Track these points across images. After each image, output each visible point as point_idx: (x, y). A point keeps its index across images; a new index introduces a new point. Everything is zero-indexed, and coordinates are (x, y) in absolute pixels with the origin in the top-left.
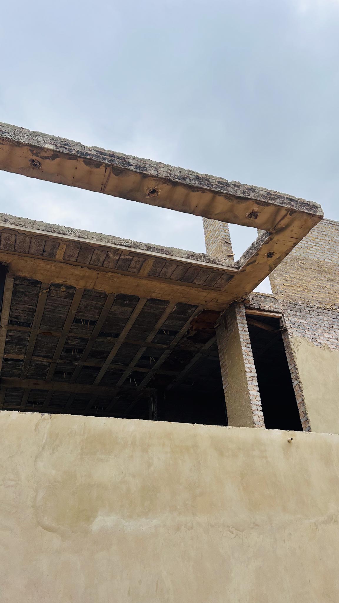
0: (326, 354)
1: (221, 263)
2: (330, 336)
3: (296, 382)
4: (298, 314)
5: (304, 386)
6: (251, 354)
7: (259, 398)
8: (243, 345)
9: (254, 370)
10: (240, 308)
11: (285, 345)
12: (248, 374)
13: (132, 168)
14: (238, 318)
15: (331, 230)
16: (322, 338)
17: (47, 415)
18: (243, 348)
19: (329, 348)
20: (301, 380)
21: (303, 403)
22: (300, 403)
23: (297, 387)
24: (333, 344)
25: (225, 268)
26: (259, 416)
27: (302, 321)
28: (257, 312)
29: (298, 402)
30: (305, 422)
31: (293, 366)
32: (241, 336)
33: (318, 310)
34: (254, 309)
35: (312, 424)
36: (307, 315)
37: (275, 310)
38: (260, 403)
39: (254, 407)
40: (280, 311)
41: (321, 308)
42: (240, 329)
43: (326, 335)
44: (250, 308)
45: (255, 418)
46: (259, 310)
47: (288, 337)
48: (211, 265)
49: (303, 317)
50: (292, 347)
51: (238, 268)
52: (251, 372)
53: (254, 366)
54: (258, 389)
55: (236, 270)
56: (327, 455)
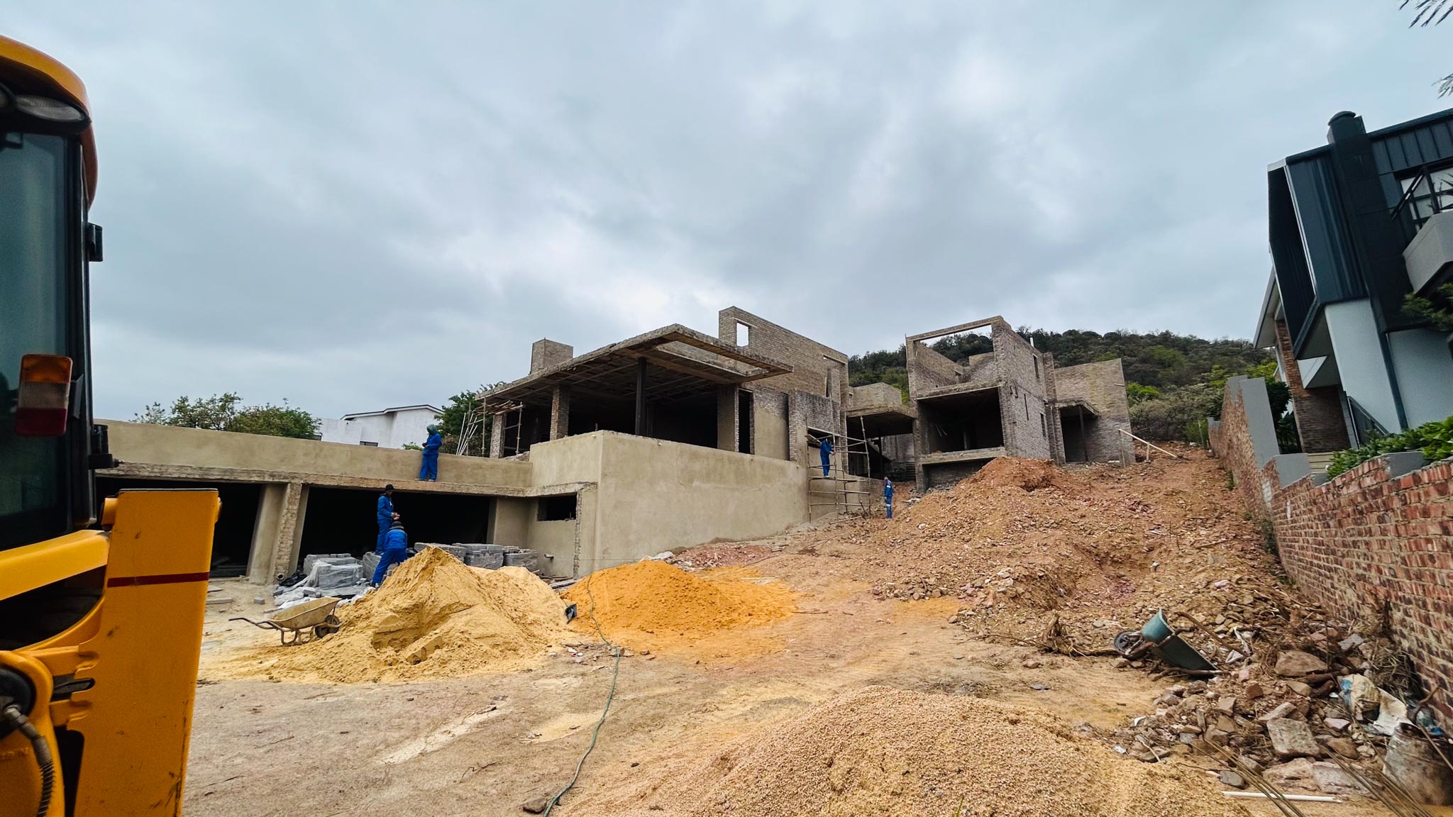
0: (767, 415)
1: (741, 374)
2: (770, 405)
3: (752, 428)
4: (759, 391)
5: (756, 430)
6: (738, 413)
7: (738, 436)
8: (736, 408)
9: (738, 422)
10: (737, 387)
11: (752, 407)
12: (736, 424)
16: (767, 406)
18: (736, 411)
19: (769, 412)
20: (755, 428)
22: (752, 438)
24: (771, 409)
27: (760, 397)
31: (753, 421)
32: (735, 404)
33: (768, 390)
34: (742, 388)
35: (755, 451)
36: (763, 392)
37: (751, 389)
38: (738, 438)
39: (736, 440)
42: (736, 400)
45: (736, 445)
46: (745, 389)
50: (754, 410)
51: (746, 376)
53: (738, 419)
54: (738, 431)
55: (743, 376)
56: (763, 466)
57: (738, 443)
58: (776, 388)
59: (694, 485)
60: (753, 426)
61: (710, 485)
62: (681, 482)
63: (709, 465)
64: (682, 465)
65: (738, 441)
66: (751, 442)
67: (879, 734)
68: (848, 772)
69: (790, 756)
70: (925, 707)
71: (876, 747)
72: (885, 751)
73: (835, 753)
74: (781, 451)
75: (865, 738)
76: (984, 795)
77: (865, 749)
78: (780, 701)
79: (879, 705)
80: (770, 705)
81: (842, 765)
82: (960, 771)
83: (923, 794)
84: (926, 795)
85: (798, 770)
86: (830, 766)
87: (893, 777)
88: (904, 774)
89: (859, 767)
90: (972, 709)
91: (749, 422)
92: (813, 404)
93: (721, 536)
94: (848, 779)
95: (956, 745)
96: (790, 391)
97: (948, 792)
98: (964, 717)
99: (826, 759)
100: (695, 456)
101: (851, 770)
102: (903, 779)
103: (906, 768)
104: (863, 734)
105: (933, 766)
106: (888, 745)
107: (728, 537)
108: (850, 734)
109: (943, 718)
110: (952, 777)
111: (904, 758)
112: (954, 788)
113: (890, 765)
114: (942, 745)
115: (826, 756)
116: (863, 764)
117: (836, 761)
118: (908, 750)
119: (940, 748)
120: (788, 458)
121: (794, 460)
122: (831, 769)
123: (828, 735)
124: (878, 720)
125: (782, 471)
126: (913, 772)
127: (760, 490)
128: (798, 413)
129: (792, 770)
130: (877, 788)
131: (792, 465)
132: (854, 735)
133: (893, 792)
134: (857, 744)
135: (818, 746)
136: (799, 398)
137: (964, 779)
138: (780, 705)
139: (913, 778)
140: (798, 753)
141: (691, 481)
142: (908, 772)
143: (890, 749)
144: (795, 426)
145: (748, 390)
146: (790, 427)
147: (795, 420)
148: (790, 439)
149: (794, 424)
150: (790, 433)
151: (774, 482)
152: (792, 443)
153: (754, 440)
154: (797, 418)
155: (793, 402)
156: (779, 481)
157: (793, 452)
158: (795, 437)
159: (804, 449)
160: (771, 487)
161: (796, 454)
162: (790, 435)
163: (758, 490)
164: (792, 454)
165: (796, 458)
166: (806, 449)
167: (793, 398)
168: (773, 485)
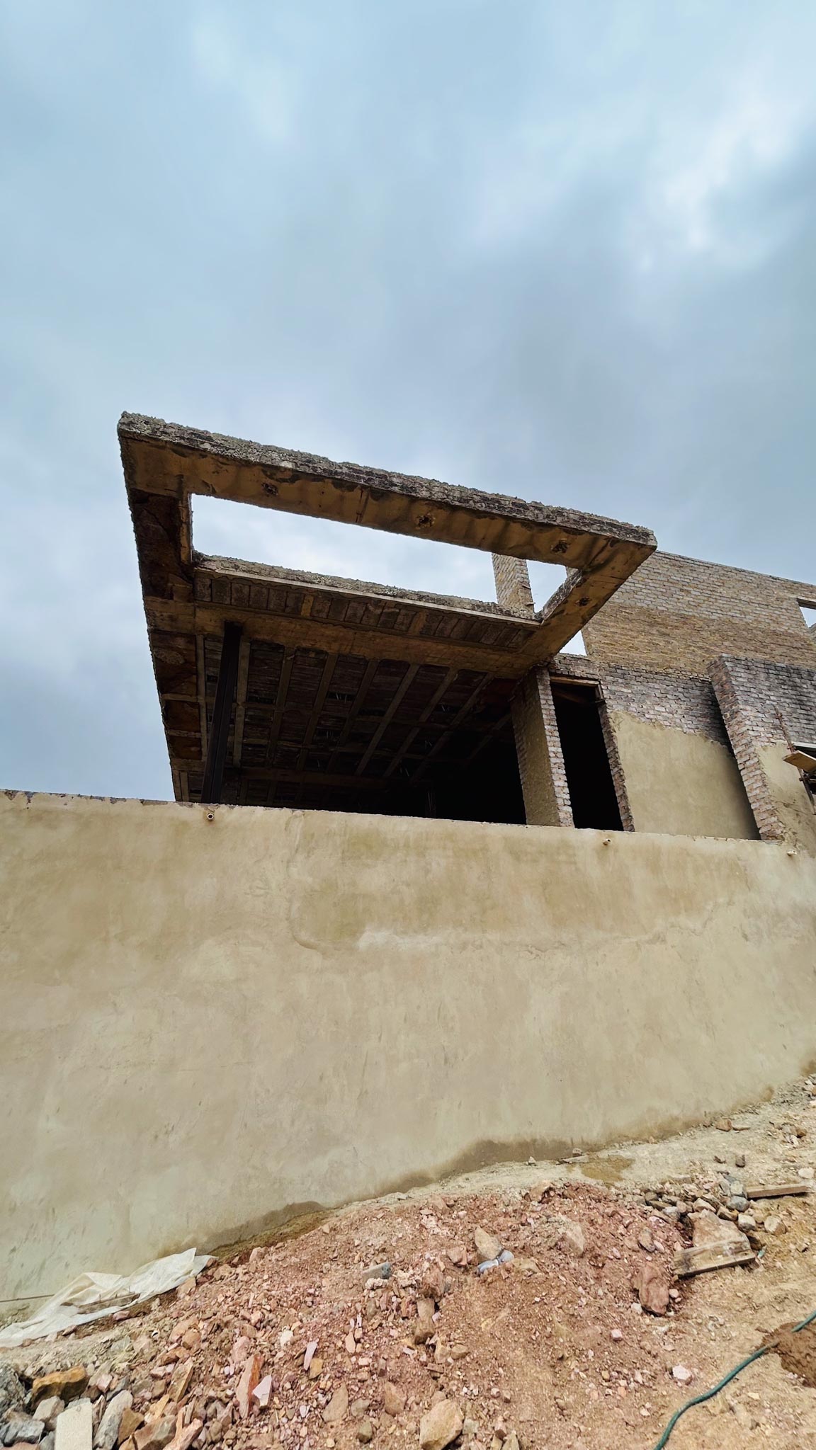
0: (657, 733)
1: (517, 615)
2: (663, 709)
3: (616, 769)
4: (620, 681)
5: (626, 774)
6: (557, 734)
7: (567, 790)
8: (546, 722)
9: (561, 755)
10: (542, 674)
11: (602, 721)
12: (553, 760)
13: (396, 489)
14: (540, 687)
15: (666, 566)
16: (652, 712)
17: (298, 812)
18: (546, 727)
19: (661, 725)
20: (623, 767)
21: (624, 796)
22: (621, 796)
23: (616, 776)
24: (666, 719)
25: (523, 621)
26: (566, 812)
27: (625, 690)
28: (565, 679)
29: (617, 795)
30: (626, 820)
31: (612, 748)
32: (543, 712)
33: (647, 676)
34: (562, 675)
35: (635, 822)
36: (632, 682)
37: (589, 676)
38: (568, 797)
39: (560, 801)
40: (596, 677)
41: (651, 672)
42: (543, 702)
43: (657, 708)
44: (556, 675)
45: (561, 815)
46: (568, 676)
47: (606, 712)
48: (504, 618)
49: (627, 685)
50: (612, 724)
51: (540, 621)
52: (557, 757)
53: (560, 750)
54: (565, 778)
55: (538, 624)
56: (654, 861)
57: (570, 810)
58: (670, 671)
59: (363, 942)
60: (617, 764)
61: (436, 939)
62: (304, 936)
63: (427, 872)
64: (310, 880)
65: (569, 803)
66: (621, 804)
74: (728, 813)
91: (605, 758)
93: (504, 1132)
96: (714, 665)
100: (368, 847)
107: (543, 1130)
120: (754, 833)
121: (772, 836)
125: (739, 874)
127: (659, 938)
128: (749, 712)
131: (768, 850)
136: (741, 676)
141: (350, 928)
144: (748, 745)
145: (578, 678)
146: (735, 752)
147: (745, 729)
148: (746, 784)
149: (744, 741)
150: (740, 767)
151: (709, 907)
152: (754, 793)
153: (626, 797)
154: (747, 722)
155: (727, 687)
156: (730, 903)
157: (765, 816)
158: (758, 772)
159: (800, 803)
160: (705, 925)
161: (774, 819)
162: (742, 773)
163: (651, 942)
164: (763, 821)
165: (778, 832)
166: (806, 803)
167: (724, 678)
168: (710, 919)
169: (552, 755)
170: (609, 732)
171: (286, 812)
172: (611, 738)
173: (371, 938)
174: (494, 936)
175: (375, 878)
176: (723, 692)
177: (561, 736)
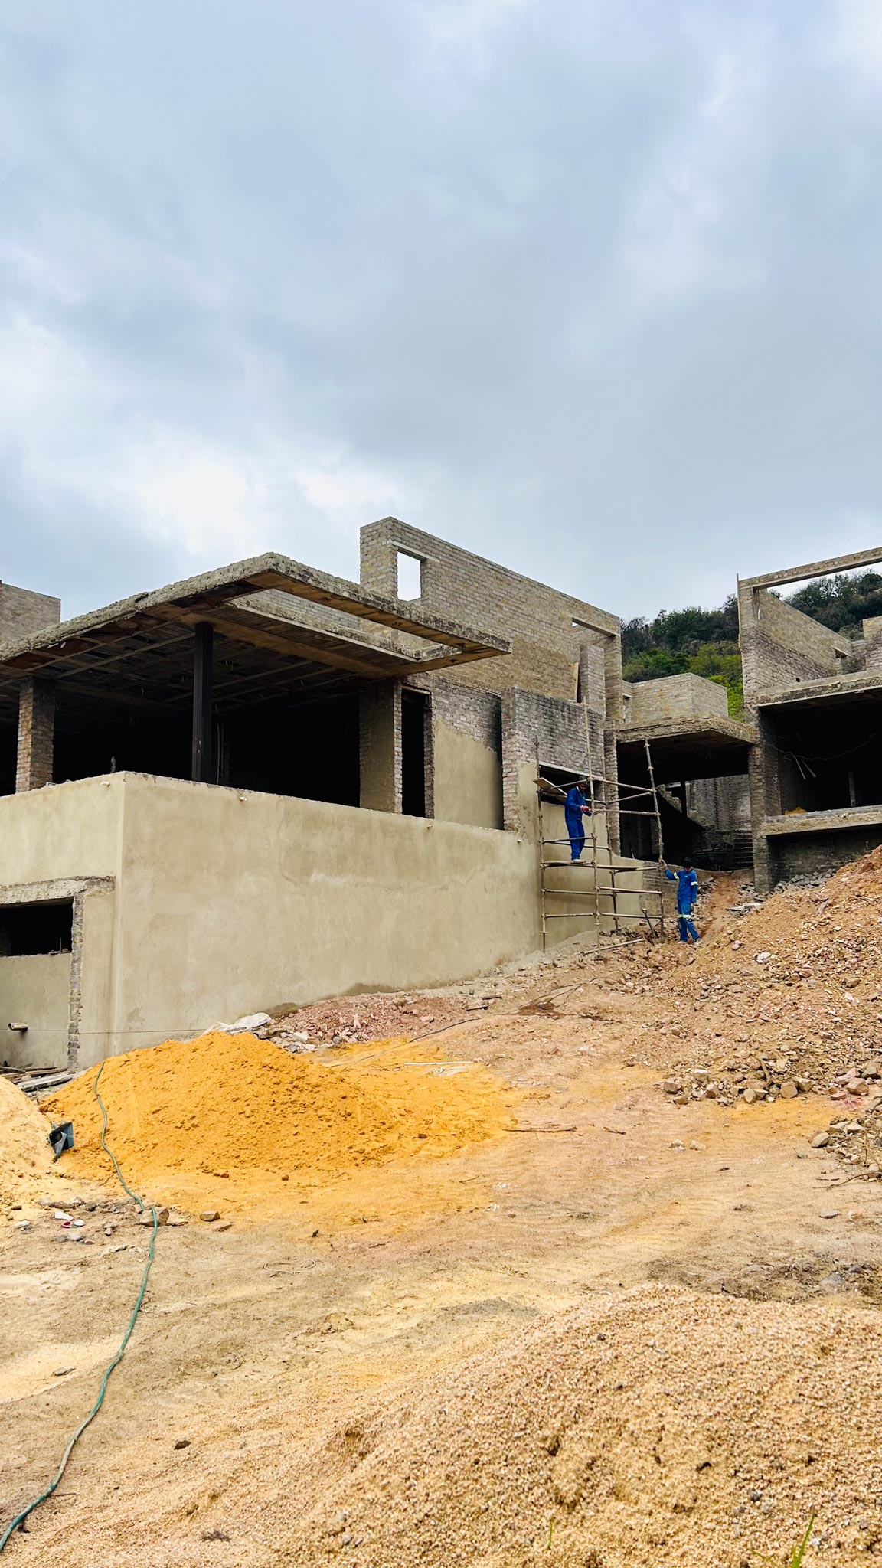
0: (459, 739)
2: (465, 719)
4: (444, 692)
5: (436, 770)
6: (400, 737)
7: (401, 782)
8: (395, 726)
9: (401, 754)
10: (397, 685)
11: (425, 725)
12: (396, 758)
13: (395, 612)
14: (395, 696)
16: (458, 721)
17: (282, 797)
18: (395, 731)
19: (462, 733)
20: (434, 765)
22: (428, 787)
23: (429, 771)
24: (465, 728)
25: (407, 658)
26: (399, 798)
27: (445, 701)
29: (426, 785)
30: (429, 809)
31: (429, 749)
32: (395, 718)
33: (460, 689)
34: (409, 686)
35: (438, 807)
36: (451, 694)
38: (401, 786)
39: (396, 790)
42: (395, 709)
43: (462, 718)
44: (405, 685)
45: (396, 800)
46: (413, 687)
47: (431, 719)
49: (447, 697)
50: (433, 730)
52: (398, 755)
53: (401, 749)
54: (401, 772)
56: (450, 840)
57: (401, 796)
58: (475, 685)
59: (312, 880)
60: (431, 762)
61: (344, 880)
62: (287, 874)
63: (342, 840)
64: (288, 841)
65: (401, 791)
66: (427, 792)
67: (652, 1387)
68: (589, 1467)
69: (475, 1433)
70: (747, 1330)
71: (645, 1414)
72: (664, 1421)
73: (564, 1428)
74: (487, 810)
75: (624, 1396)
76: (857, 1508)
77: (623, 1417)
78: (477, 1308)
79: (654, 1326)
80: (457, 1317)
81: (576, 1451)
82: (811, 1460)
83: (737, 1508)
84: (742, 1511)
85: (489, 1463)
86: (553, 1452)
87: (676, 1475)
88: (699, 1469)
89: (611, 1456)
90: (840, 1332)
91: (422, 754)
92: (552, 717)
93: (367, 980)
94: (588, 1480)
95: (805, 1408)
96: (506, 691)
97: (786, 1504)
98: (823, 1349)
99: (545, 1439)
100: (313, 823)
101: (594, 1461)
102: (699, 1479)
103: (704, 1457)
104: (620, 1387)
105: (757, 1450)
106: (670, 1409)
107: (383, 981)
108: (594, 1388)
109: (782, 1352)
110: (795, 1473)
111: (700, 1437)
112: (798, 1496)
113: (671, 1450)
114: (777, 1408)
115: (547, 1432)
116: (618, 1450)
117: (565, 1444)
118: (708, 1420)
119: (773, 1414)
120: (500, 824)
121: (512, 828)
122: (555, 1460)
123: (551, 1389)
124: (651, 1358)
125: (489, 850)
126: (717, 1464)
127: (445, 888)
128: (520, 736)
129: (477, 1462)
130: (644, 1498)
131: (507, 838)
132: (603, 1389)
133: (676, 1506)
134: (607, 1408)
135: (532, 1413)
136: (522, 706)
137: (819, 1477)
138: (476, 1316)
139: (717, 1477)
140: (491, 1427)
141: (307, 871)
142: (707, 1464)
143: (673, 1419)
144: (514, 761)
145: (421, 689)
146: (504, 763)
147: (514, 749)
148: (504, 788)
149: (511, 758)
150: (504, 775)
151: (472, 871)
152: (508, 796)
153: (432, 789)
154: (518, 745)
155: (511, 713)
156: (482, 870)
157: (510, 813)
158: (515, 782)
159: (532, 807)
160: (468, 881)
161: (516, 817)
162: (504, 779)
163: (441, 889)
164: (509, 816)
165: (516, 825)
166: (535, 807)
167: (511, 706)
168: (471, 878)
169: (396, 753)
170: (430, 736)
171: (276, 796)
172: (430, 741)
173: (316, 877)
174: (370, 880)
175: (318, 842)
176: (508, 715)
177: (403, 739)
